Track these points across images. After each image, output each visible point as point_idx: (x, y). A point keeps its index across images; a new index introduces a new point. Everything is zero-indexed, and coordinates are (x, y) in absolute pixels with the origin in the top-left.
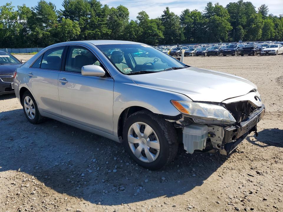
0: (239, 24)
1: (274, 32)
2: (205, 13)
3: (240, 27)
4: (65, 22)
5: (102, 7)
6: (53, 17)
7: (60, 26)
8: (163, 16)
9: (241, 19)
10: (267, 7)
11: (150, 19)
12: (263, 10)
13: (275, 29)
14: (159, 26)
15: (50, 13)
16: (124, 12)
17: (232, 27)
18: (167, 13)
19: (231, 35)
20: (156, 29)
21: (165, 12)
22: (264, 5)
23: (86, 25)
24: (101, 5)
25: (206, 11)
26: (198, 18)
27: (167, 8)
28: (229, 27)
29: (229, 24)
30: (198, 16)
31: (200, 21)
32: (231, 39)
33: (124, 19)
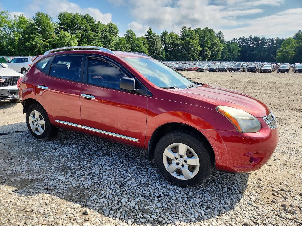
0: (205, 46)
1: (228, 54)
2: (180, 35)
3: (207, 48)
4: (64, 34)
5: (95, 23)
6: (50, 29)
7: (57, 38)
8: (146, 35)
9: (207, 42)
10: (223, 33)
11: (136, 37)
12: (220, 35)
13: (229, 52)
14: (144, 44)
15: (48, 25)
16: (114, 29)
17: (201, 49)
18: (149, 33)
19: (200, 55)
20: (143, 47)
21: (148, 32)
22: (221, 32)
23: (83, 39)
24: (95, 21)
25: (181, 34)
26: (175, 39)
27: (150, 29)
28: (199, 48)
29: (200, 46)
30: (176, 37)
31: (177, 42)
32: (200, 58)
33: (115, 35)
